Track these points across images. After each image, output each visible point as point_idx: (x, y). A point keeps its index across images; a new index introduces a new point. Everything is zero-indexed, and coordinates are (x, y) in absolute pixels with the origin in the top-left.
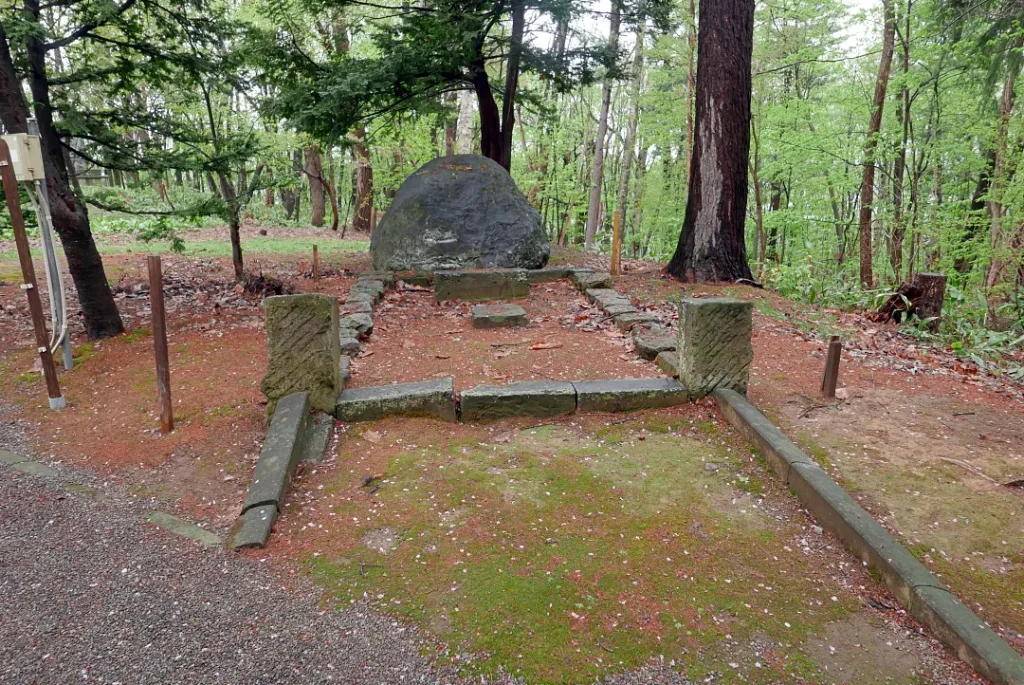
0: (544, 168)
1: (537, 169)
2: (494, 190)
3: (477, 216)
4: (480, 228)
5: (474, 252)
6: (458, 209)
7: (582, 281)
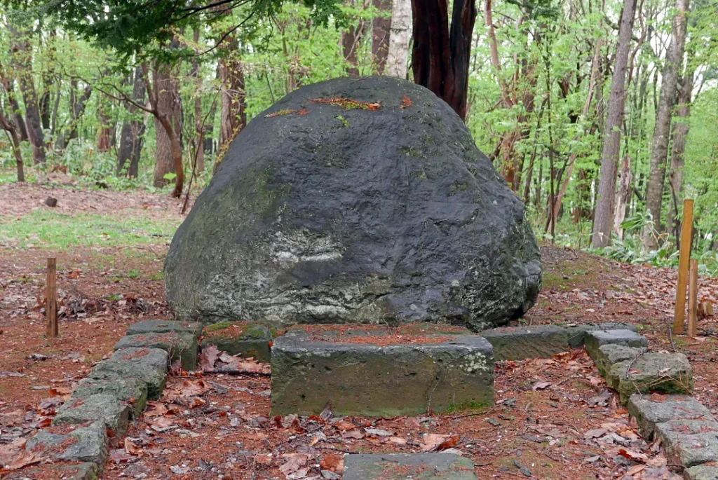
0: (529, 101)
1: (516, 102)
2: (425, 150)
3: (388, 205)
4: (392, 230)
5: (377, 283)
6: (346, 189)
7: (621, 371)
